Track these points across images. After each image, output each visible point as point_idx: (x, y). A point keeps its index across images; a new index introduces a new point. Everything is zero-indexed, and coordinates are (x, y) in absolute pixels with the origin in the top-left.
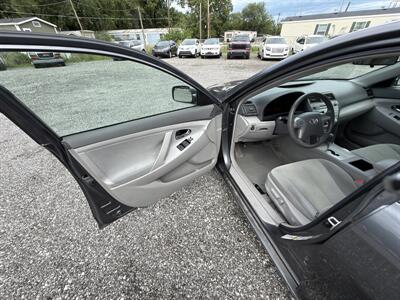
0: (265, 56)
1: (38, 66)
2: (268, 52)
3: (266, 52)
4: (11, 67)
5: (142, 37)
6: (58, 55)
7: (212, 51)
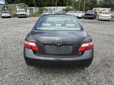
0: (100, 19)
1: (19, 17)
2: (101, 17)
3: (100, 17)
4: (12, 17)
5: (55, 9)
6: (25, 15)
7: (78, 16)
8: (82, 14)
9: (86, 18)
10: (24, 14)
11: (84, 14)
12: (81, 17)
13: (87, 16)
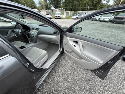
1: (56, 19)
5: (87, 13)
6: (60, 17)
7: (105, 19)
8: (110, 18)
9: (114, 22)
10: (58, 16)
11: (113, 17)
12: (108, 20)
13: (116, 20)
